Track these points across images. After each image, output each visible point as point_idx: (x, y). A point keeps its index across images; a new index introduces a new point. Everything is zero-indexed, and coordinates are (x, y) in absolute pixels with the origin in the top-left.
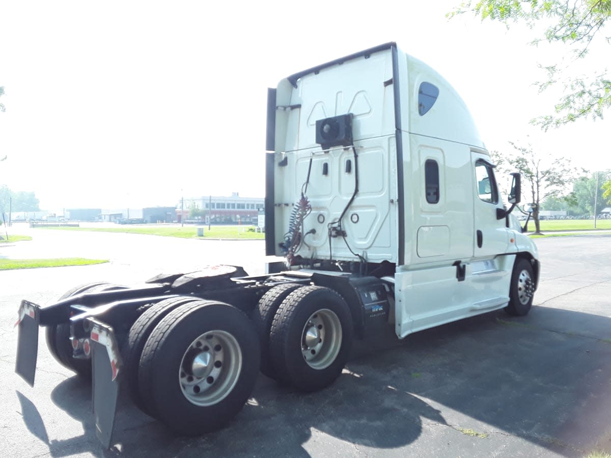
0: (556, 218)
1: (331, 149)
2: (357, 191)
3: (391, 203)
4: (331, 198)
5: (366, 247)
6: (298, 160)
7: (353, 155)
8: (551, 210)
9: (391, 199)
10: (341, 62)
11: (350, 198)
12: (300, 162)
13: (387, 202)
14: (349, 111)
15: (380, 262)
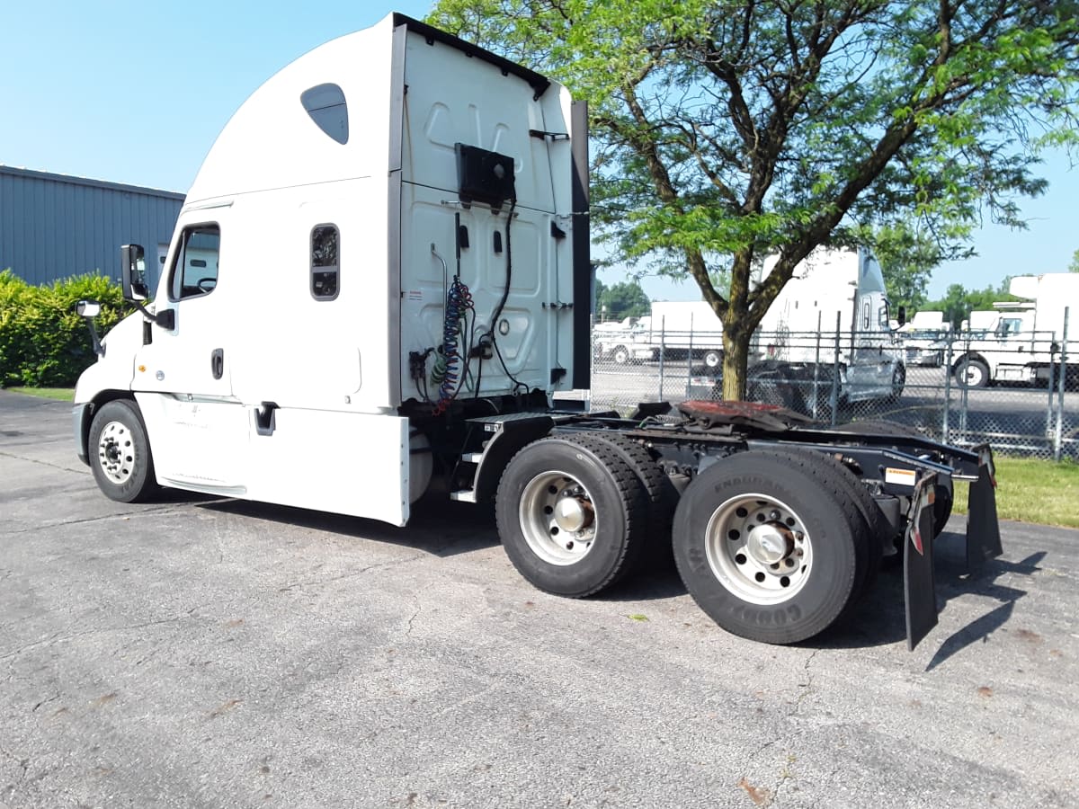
1: (473, 203)
2: (509, 284)
3: (543, 309)
5: (517, 371)
9: (543, 301)
10: (471, 52)
13: (541, 305)
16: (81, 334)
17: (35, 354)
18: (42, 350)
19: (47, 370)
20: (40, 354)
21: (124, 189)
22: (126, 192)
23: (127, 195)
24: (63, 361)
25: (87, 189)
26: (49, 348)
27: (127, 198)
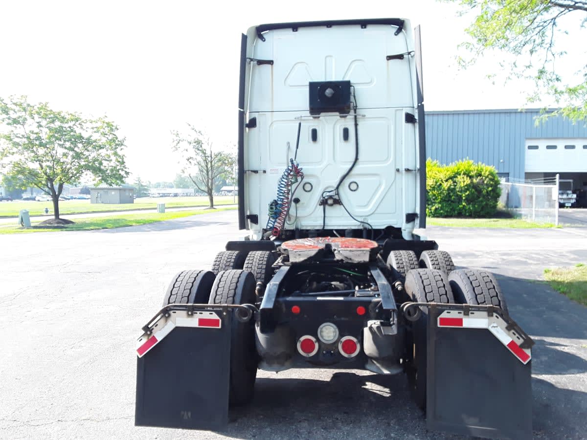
0: (187, 196)
1: (322, 114)
2: (357, 159)
3: (397, 173)
4: (321, 166)
5: (367, 214)
6: (272, 123)
7: (353, 123)
8: (182, 188)
9: (397, 167)
10: (329, 24)
11: (350, 166)
12: (274, 125)
13: (394, 171)
14: (344, 78)
15: (383, 227)
16: (452, 191)
17: (431, 201)
18: (434, 199)
19: (436, 209)
20: (433, 201)
21: (506, 111)
22: (507, 113)
23: (508, 114)
24: (443, 205)
25: (491, 115)
26: (436, 199)
27: (508, 116)
